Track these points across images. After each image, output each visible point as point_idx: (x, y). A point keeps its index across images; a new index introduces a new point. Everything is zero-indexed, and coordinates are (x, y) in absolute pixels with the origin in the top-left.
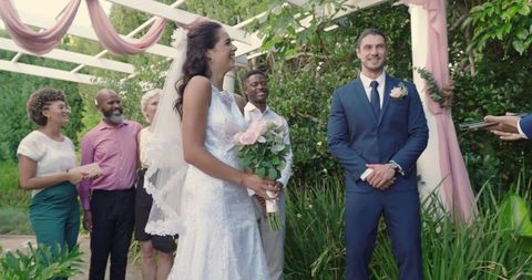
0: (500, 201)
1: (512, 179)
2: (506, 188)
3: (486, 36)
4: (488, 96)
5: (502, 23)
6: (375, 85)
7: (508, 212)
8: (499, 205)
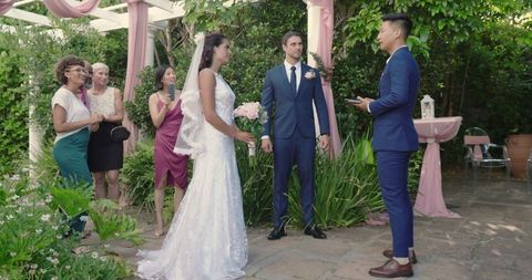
0: (356, 143)
1: (364, 129)
2: (360, 135)
3: (356, 39)
4: (354, 75)
5: (365, 31)
6: (294, 69)
7: (361, 150)
8: (356, 146)
